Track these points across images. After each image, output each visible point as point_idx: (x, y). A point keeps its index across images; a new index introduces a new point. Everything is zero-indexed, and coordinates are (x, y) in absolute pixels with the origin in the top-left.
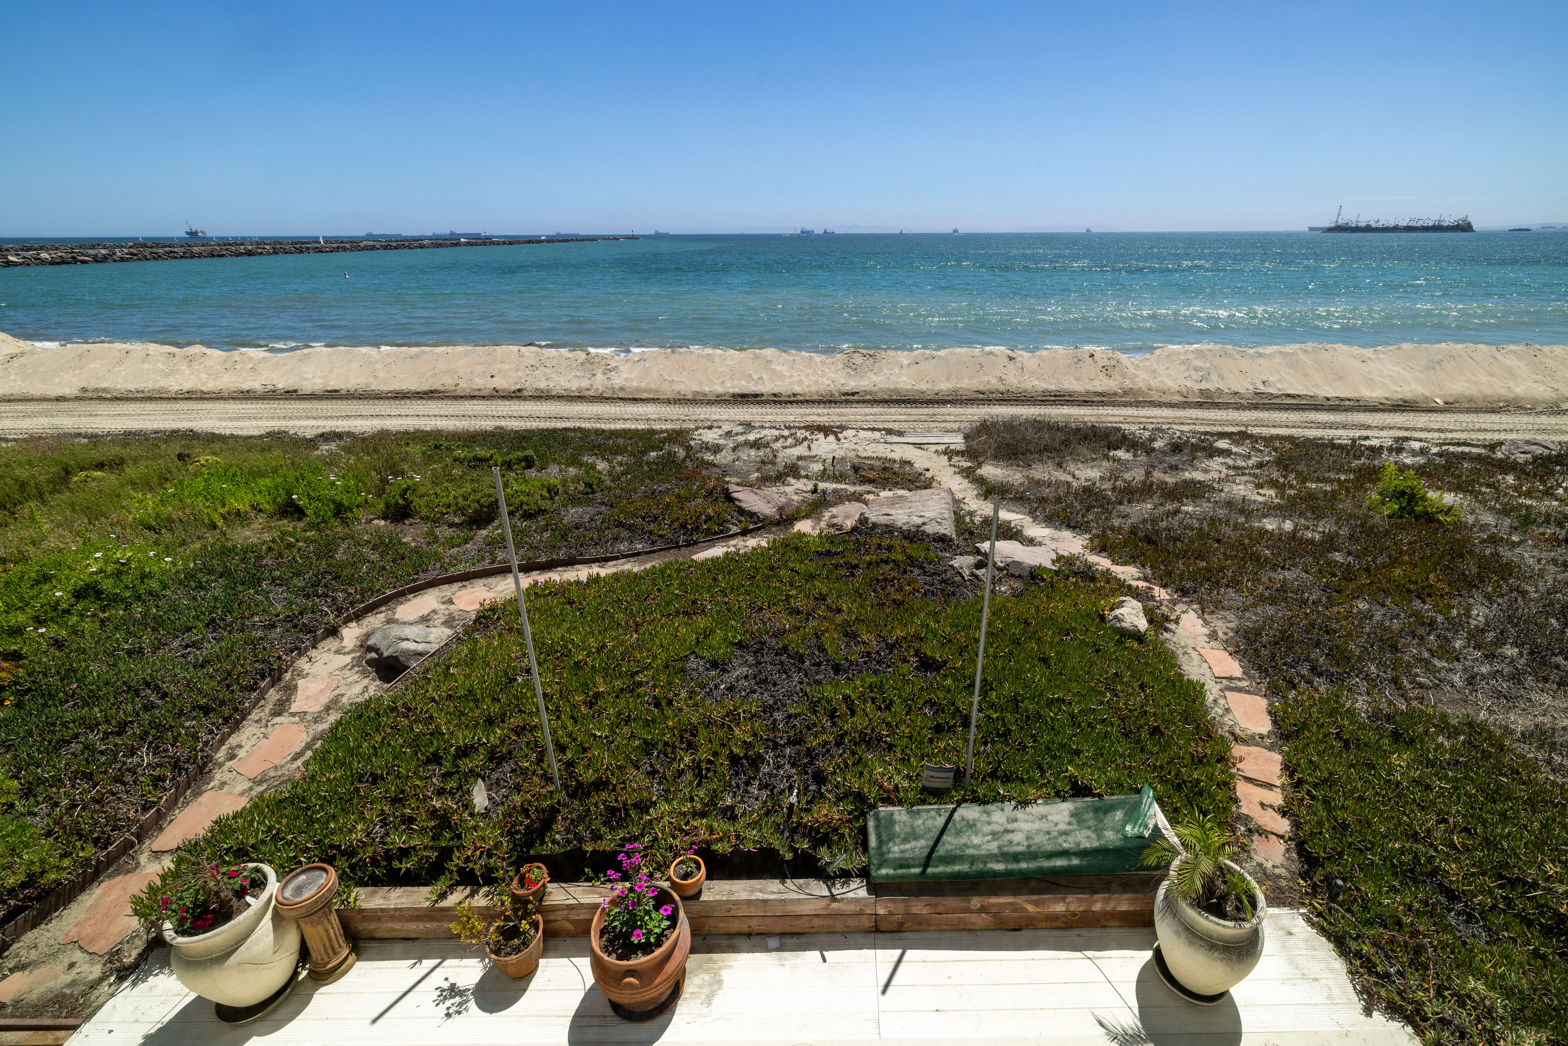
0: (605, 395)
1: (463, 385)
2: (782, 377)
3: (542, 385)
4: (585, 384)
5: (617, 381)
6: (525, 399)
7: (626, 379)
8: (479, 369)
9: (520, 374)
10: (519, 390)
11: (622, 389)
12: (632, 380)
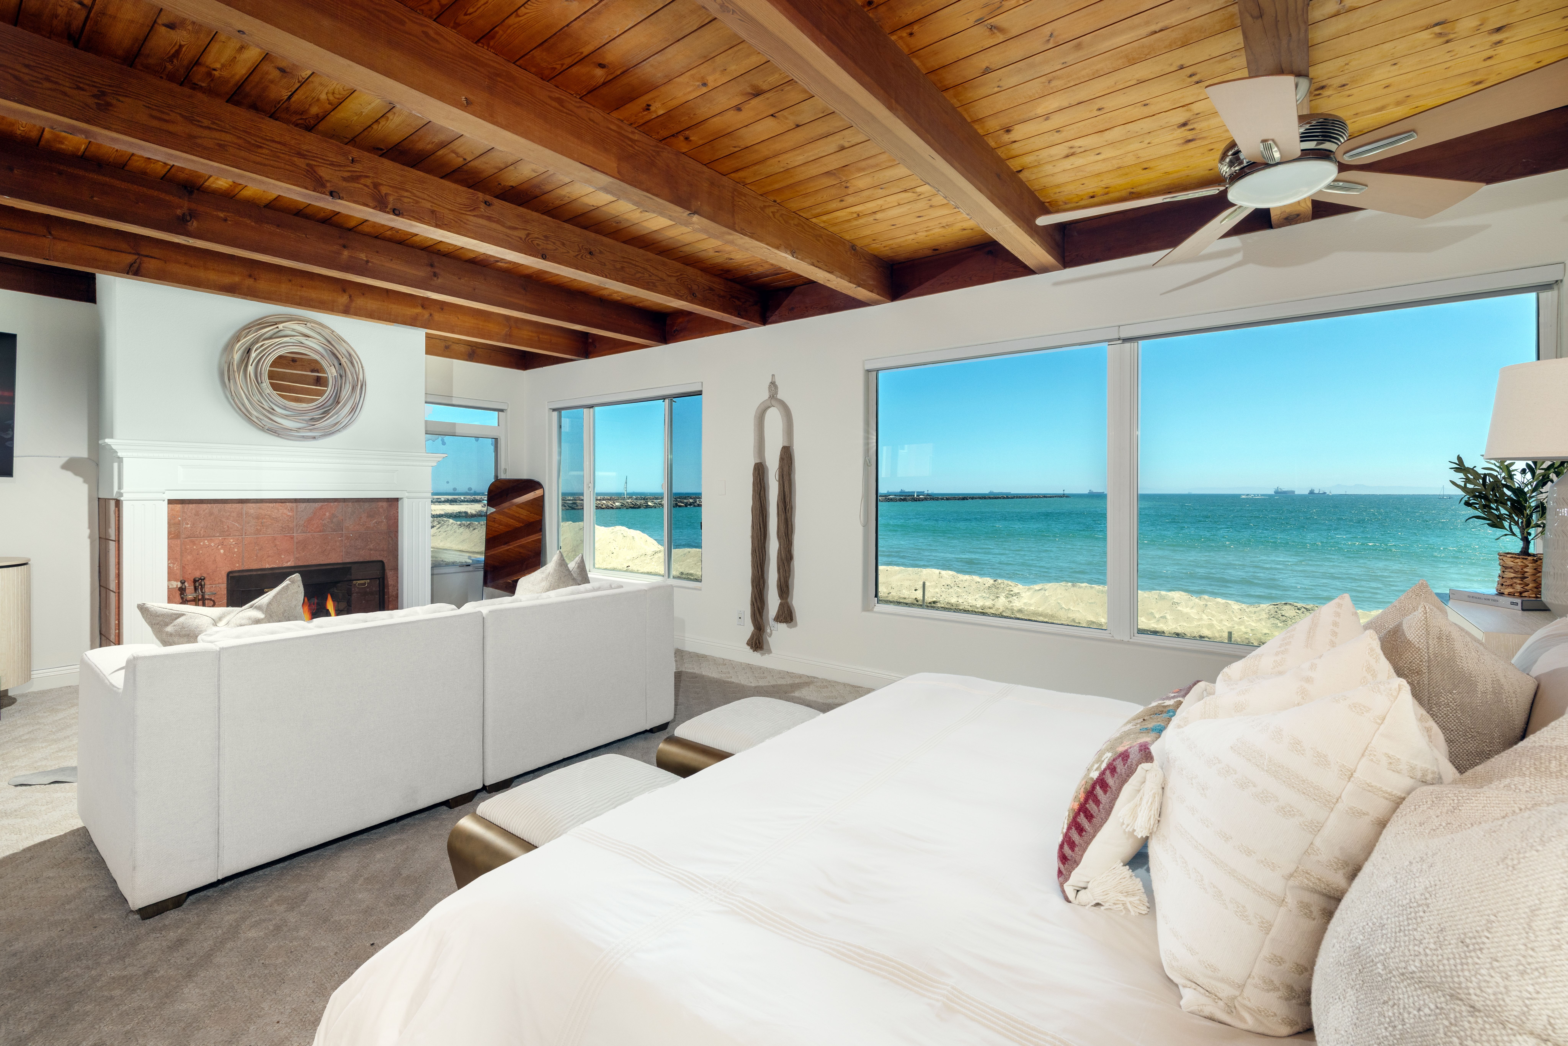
0: (1004, 614)
1: (893, 593)
2: (1188, 618)
3: (953, 600)
4: (989, 603)
5: (1017, 604)
6: (938, 609)
7: (1025, 604)
8: (907, 583)
9: (937, 590)
10: (934, 602)
11: (1020, 611)
12: (1031, 605)
